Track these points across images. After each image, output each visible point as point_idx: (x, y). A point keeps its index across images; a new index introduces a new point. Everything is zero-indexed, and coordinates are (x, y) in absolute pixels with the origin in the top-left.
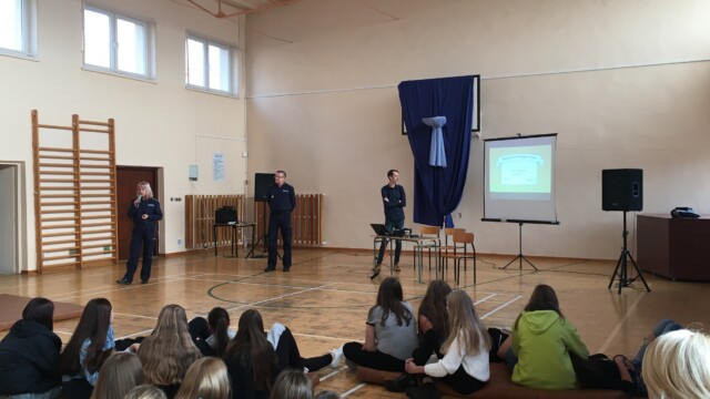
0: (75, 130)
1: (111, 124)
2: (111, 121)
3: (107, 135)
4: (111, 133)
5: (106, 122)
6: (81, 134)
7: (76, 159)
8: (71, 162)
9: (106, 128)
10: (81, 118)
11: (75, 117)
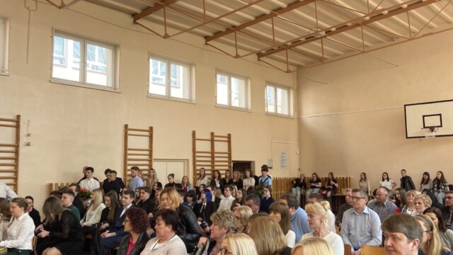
0: (212, 141)
1: (229, 136)
2: (229, 135)
3: (227, 143)
4: (229, 142)
5: (227, 135)
6: (215, 142)
7: (213, 157)
8: (210, 159)
9: (226, 139)
10: (215, 134)
11: (212, 134)
